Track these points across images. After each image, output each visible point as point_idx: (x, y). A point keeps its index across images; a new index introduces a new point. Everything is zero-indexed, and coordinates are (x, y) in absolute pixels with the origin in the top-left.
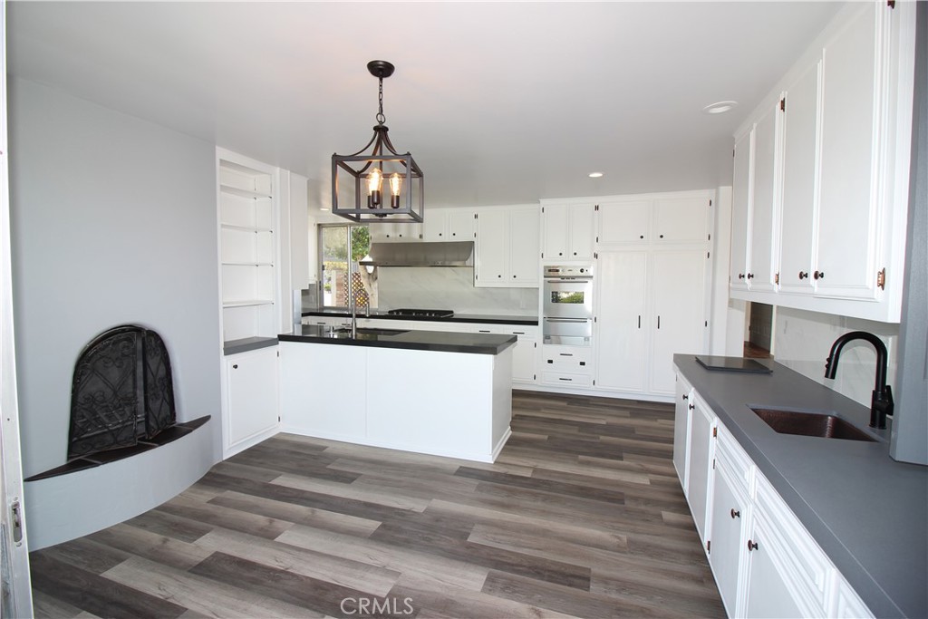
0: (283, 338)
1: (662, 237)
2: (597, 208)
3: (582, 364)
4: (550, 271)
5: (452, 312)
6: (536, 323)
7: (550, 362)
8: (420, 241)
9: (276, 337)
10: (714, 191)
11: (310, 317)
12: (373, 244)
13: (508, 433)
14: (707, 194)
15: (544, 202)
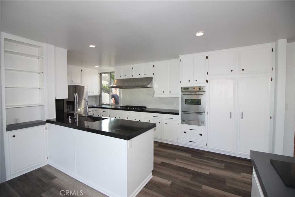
0: (48, 121)
1: (243, 70)
2: (207, 57)
3: (201, 135)
4: (184, 89)
5: (146, 107)
6: (178, 114)
7: (185, 132)
8: (132, 77)
9: (45, 121)
10: (274, 43)
11: (93, 108)
12: (118, 80)
13: (150, 177)
14: (270, 45)
15: (181, 57)
